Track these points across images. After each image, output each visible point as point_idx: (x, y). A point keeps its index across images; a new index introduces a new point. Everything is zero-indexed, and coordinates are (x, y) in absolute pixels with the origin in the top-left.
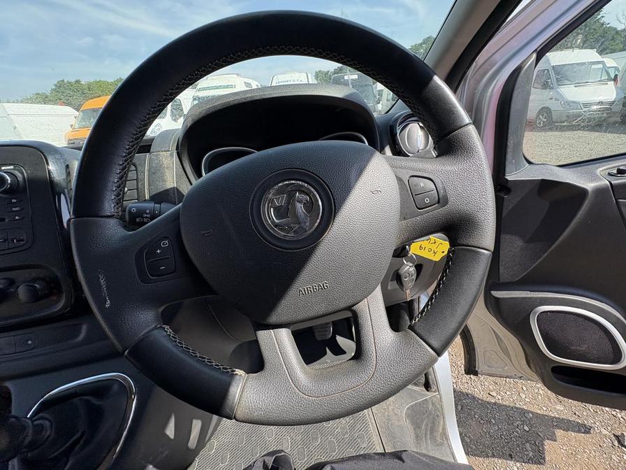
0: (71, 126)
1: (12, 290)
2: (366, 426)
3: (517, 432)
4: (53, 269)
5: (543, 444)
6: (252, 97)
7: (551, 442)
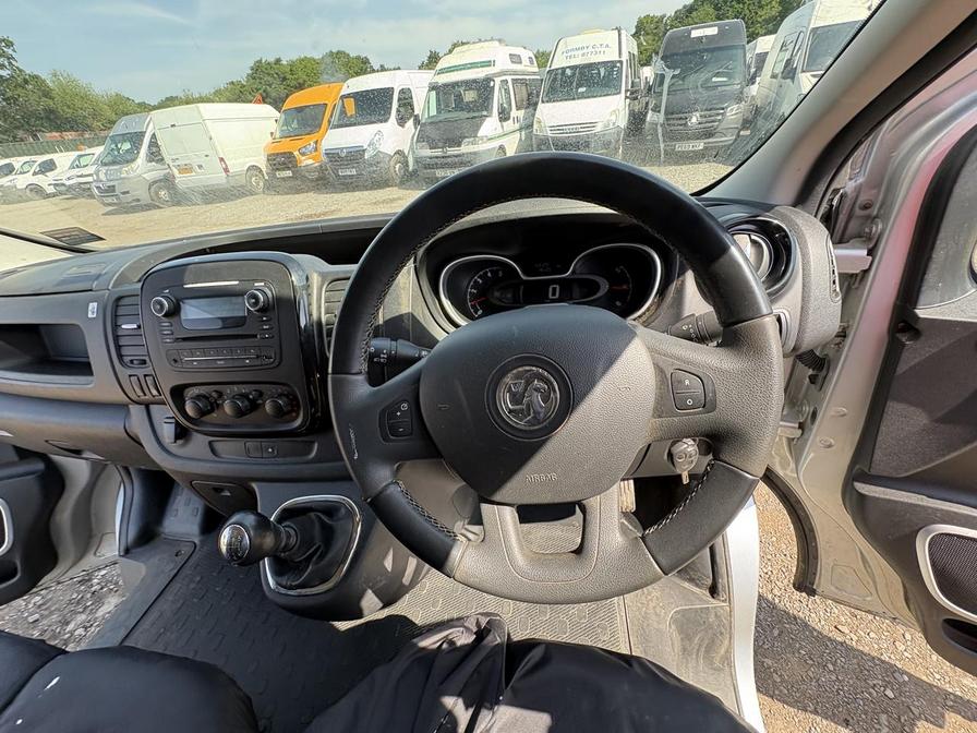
0: (272, 134)
1: (260, 402)
2: (612, 619)
3: (870, 694)
4: (296, 389)
5: (913, 725)
6: (506, 216)
7: (931, 726)
